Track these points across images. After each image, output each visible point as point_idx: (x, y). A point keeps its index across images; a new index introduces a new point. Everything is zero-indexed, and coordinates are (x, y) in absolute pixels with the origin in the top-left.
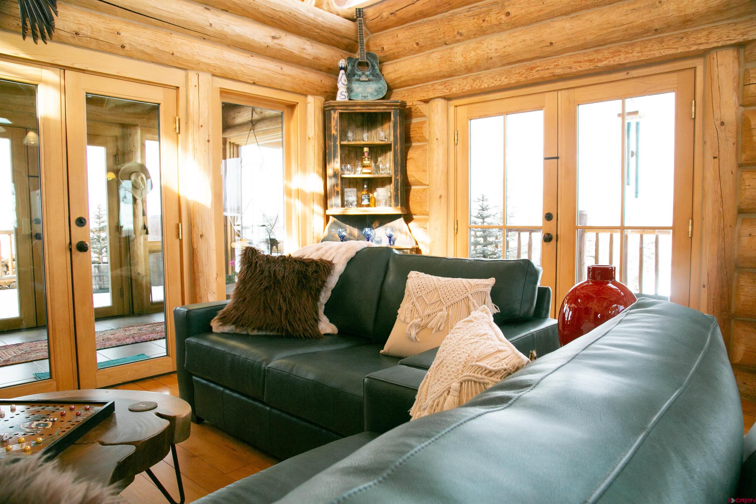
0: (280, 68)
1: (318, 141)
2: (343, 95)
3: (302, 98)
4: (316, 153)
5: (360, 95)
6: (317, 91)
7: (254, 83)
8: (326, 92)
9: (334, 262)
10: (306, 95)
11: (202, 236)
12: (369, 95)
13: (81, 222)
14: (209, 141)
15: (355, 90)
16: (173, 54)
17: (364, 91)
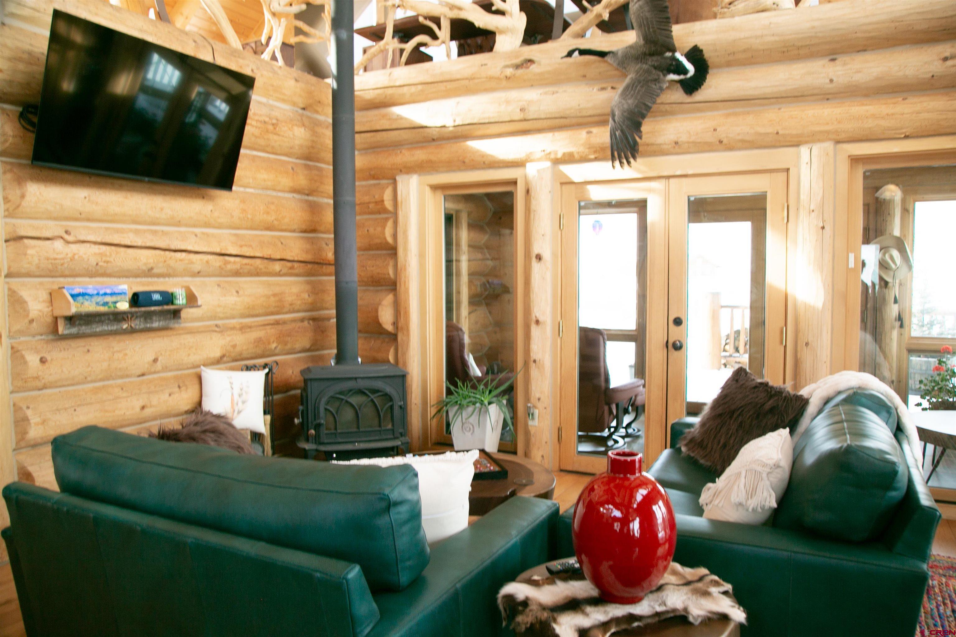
11: (807, 344)
13: (678, 322)
14: (823, 228)
16: (777, 133)
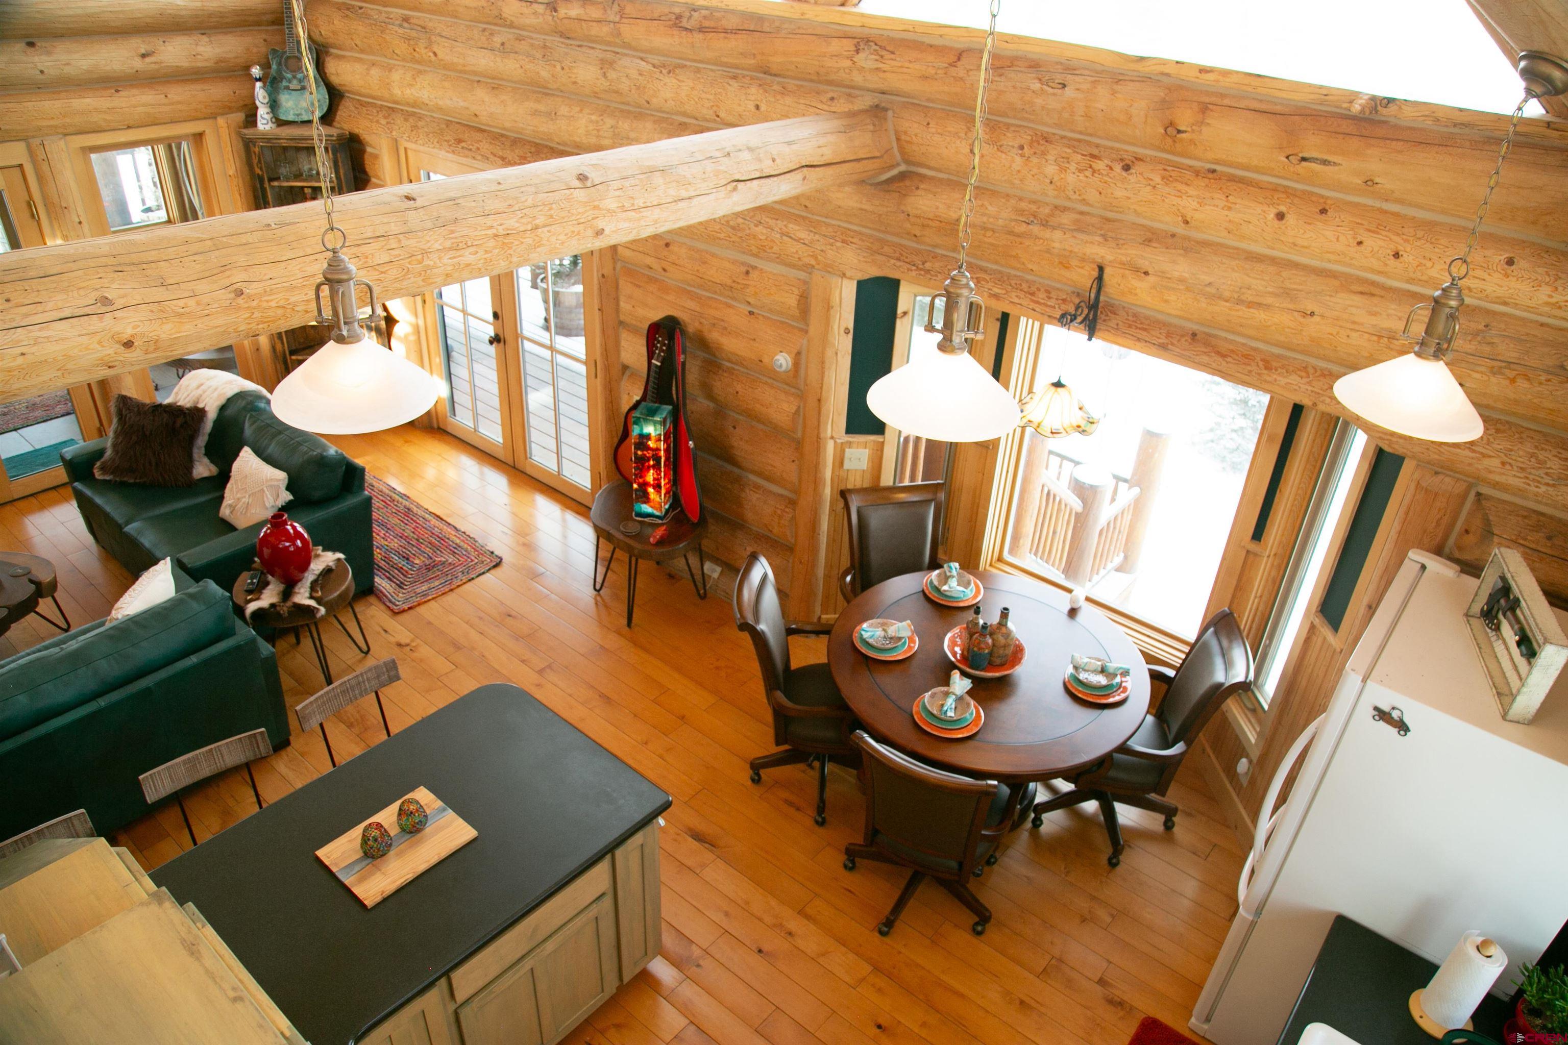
0: (163, 96)
1: (243, 179)
2: (264, 119)
3: (210, 122)
4: (243, 192)
5: (292, 112)
6: (230, 108)
7: (129, 127)
8: (246, 105)
9: (207, 409)
10: (215, 118)
12: (303, 113)
14: (80, 223)
15: (284, 104)
17: (297, 106)
